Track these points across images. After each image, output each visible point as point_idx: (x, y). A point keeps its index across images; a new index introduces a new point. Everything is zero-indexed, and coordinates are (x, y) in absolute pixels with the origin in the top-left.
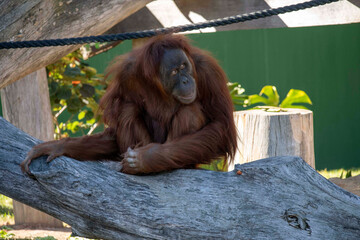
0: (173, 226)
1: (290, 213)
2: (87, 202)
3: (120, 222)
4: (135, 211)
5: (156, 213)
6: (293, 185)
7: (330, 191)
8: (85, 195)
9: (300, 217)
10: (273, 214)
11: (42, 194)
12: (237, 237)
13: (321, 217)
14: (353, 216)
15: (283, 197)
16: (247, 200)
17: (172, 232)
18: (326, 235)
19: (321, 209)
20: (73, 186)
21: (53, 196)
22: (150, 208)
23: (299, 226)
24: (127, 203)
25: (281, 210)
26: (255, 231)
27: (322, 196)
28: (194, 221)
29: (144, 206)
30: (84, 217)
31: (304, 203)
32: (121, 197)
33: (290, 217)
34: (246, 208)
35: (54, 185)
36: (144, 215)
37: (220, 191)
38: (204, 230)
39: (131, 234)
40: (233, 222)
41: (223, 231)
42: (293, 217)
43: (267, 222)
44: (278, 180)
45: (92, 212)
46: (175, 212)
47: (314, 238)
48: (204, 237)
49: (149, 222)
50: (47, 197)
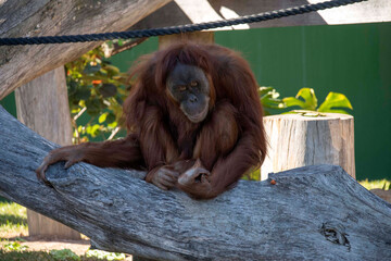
0: (201, 240)
1: (328, 227)
2: (108, 212)
3: (143, 234)
4: (160, 222)
5: (183, 225)
6: (332, 197)
7: (371, 203)
8: (105, 204)
9: (339, 231)
10: (309, 228)
11: (59, 202)
12: (269, 251)
13: (361, 231)
15: (321, 210)
16: (281, 212)
17: (200, 246)
18: (367, 250)
19: (362, 223)
20: (92, 195)
21: (71, 205)
22: (175, 219)
23: (337, 242)
24: (151, 214)
25: (318, 223)
26: (289, 246)
27: (362, 208)
28: (223, 234)
29: (169, 218)
30: (105, 228)
31: (343, 215)
32: (145, 207)
33: (328, 231)
34: (280, 220)
35: (73, 193)
36: (169, 227)
37: (252, 202)
38: (233, 244)
39: (155, 248)
40: (266, 236)
41: (255, 246)
42: (331, 231)
43: (303, 236)
44: (316, 191)
45: (112, 223)
46: (203, 224)
47: (354, 254)
48: (234, 252)
49: (174, 235)
50: (64, 206)
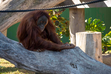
0: (40, 66)
1: (72, 63)
2: (16, 58)
3: (25, 64)
4: (30, 61)
5: (35, 62)
6: (74, 55)
7: (85, 57)
8: (16, 56)
9: (75, 64)
10: (67, 63)
11: (5, 55)
12: (57, 69)
13: (81, 65)
14: (90, 65)
15: (71, 59)
16: (61, 59)
17: (40, 68)
18: (81, 70)
19: (81, 62)
20: (13, 53)
22: (34, 60)
23: (74, 67)
24: (28, 59)
25: (70, 62)
26: (62, 68)
27: (82, 58)
28: (46, 64)
29: (32, 60)
31: (76, 60)
32: (26, 57)
33: (72, 64)
34: (61, 61)
35: (8, 53)
36: (32, 62)
37: (54, 56)
38: (48, 67)
39: (29, 68)
40: (56, 65)
41: (54, 68)
42: (73, 64)
43: (66, 66)
44: (70, 53)
45: (18, 61)
46: (41, 62)
47: (78, 71)
48: (48, 69)
49: (33, 64)
50: (7, 56)
